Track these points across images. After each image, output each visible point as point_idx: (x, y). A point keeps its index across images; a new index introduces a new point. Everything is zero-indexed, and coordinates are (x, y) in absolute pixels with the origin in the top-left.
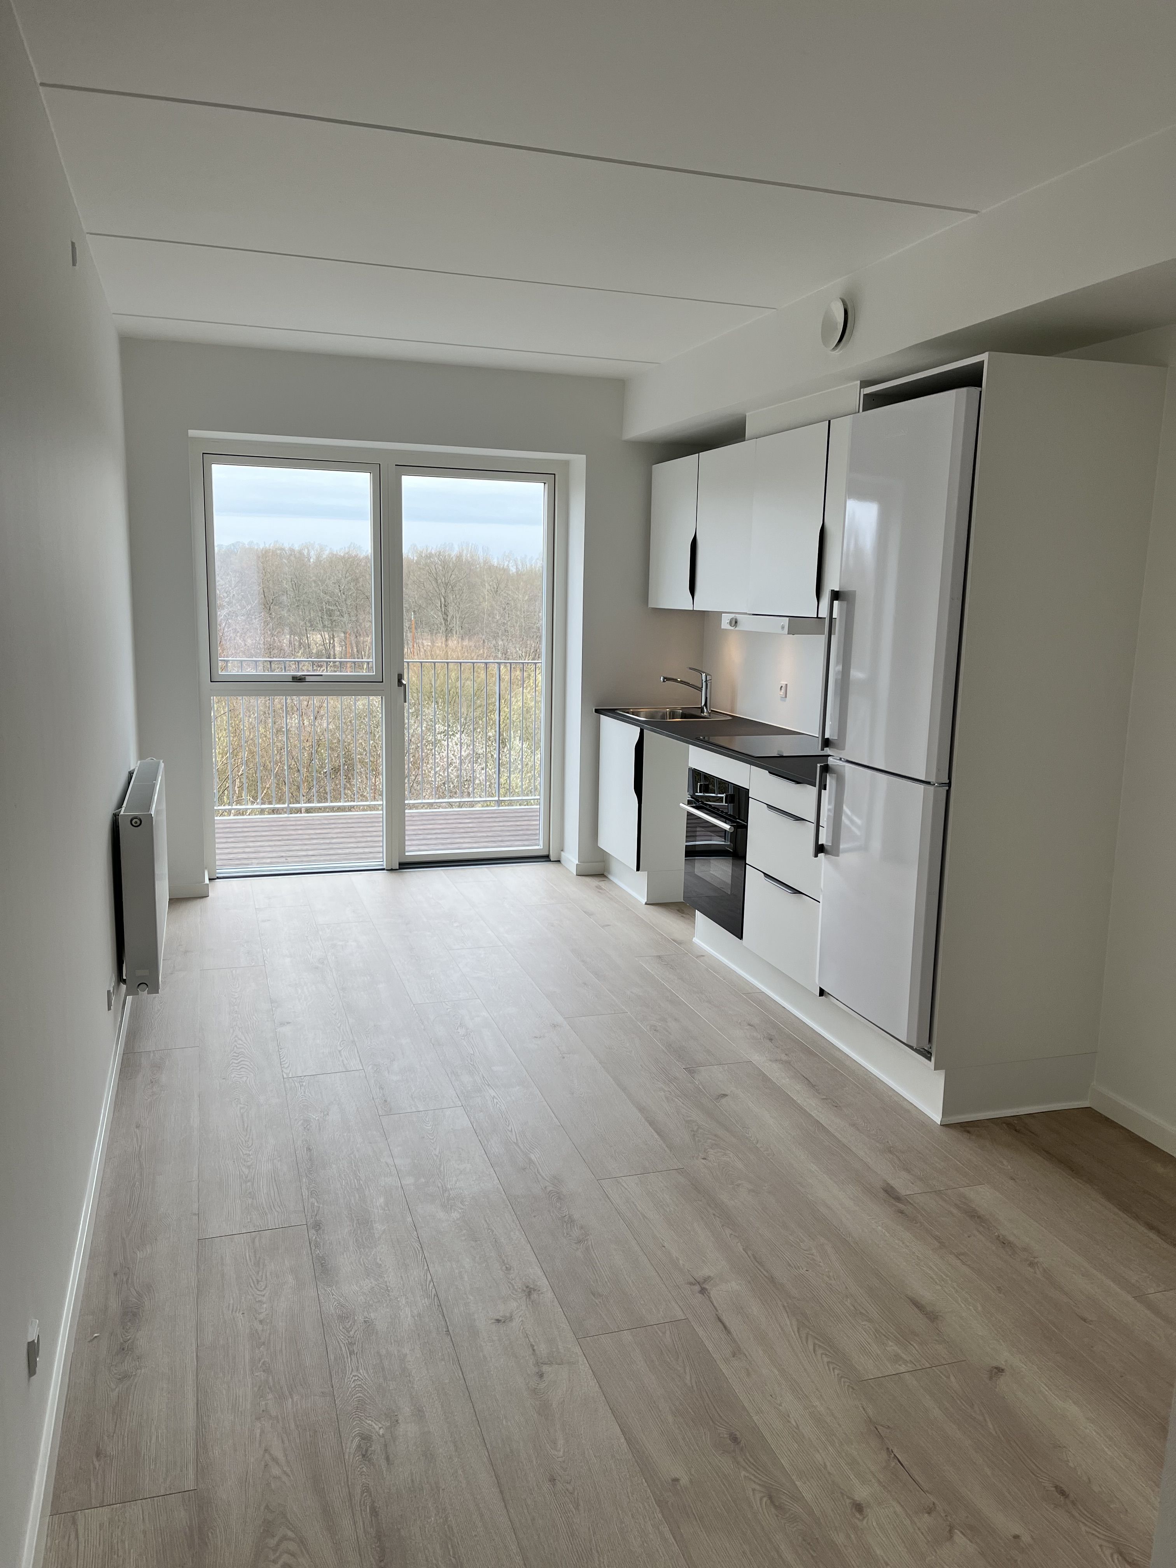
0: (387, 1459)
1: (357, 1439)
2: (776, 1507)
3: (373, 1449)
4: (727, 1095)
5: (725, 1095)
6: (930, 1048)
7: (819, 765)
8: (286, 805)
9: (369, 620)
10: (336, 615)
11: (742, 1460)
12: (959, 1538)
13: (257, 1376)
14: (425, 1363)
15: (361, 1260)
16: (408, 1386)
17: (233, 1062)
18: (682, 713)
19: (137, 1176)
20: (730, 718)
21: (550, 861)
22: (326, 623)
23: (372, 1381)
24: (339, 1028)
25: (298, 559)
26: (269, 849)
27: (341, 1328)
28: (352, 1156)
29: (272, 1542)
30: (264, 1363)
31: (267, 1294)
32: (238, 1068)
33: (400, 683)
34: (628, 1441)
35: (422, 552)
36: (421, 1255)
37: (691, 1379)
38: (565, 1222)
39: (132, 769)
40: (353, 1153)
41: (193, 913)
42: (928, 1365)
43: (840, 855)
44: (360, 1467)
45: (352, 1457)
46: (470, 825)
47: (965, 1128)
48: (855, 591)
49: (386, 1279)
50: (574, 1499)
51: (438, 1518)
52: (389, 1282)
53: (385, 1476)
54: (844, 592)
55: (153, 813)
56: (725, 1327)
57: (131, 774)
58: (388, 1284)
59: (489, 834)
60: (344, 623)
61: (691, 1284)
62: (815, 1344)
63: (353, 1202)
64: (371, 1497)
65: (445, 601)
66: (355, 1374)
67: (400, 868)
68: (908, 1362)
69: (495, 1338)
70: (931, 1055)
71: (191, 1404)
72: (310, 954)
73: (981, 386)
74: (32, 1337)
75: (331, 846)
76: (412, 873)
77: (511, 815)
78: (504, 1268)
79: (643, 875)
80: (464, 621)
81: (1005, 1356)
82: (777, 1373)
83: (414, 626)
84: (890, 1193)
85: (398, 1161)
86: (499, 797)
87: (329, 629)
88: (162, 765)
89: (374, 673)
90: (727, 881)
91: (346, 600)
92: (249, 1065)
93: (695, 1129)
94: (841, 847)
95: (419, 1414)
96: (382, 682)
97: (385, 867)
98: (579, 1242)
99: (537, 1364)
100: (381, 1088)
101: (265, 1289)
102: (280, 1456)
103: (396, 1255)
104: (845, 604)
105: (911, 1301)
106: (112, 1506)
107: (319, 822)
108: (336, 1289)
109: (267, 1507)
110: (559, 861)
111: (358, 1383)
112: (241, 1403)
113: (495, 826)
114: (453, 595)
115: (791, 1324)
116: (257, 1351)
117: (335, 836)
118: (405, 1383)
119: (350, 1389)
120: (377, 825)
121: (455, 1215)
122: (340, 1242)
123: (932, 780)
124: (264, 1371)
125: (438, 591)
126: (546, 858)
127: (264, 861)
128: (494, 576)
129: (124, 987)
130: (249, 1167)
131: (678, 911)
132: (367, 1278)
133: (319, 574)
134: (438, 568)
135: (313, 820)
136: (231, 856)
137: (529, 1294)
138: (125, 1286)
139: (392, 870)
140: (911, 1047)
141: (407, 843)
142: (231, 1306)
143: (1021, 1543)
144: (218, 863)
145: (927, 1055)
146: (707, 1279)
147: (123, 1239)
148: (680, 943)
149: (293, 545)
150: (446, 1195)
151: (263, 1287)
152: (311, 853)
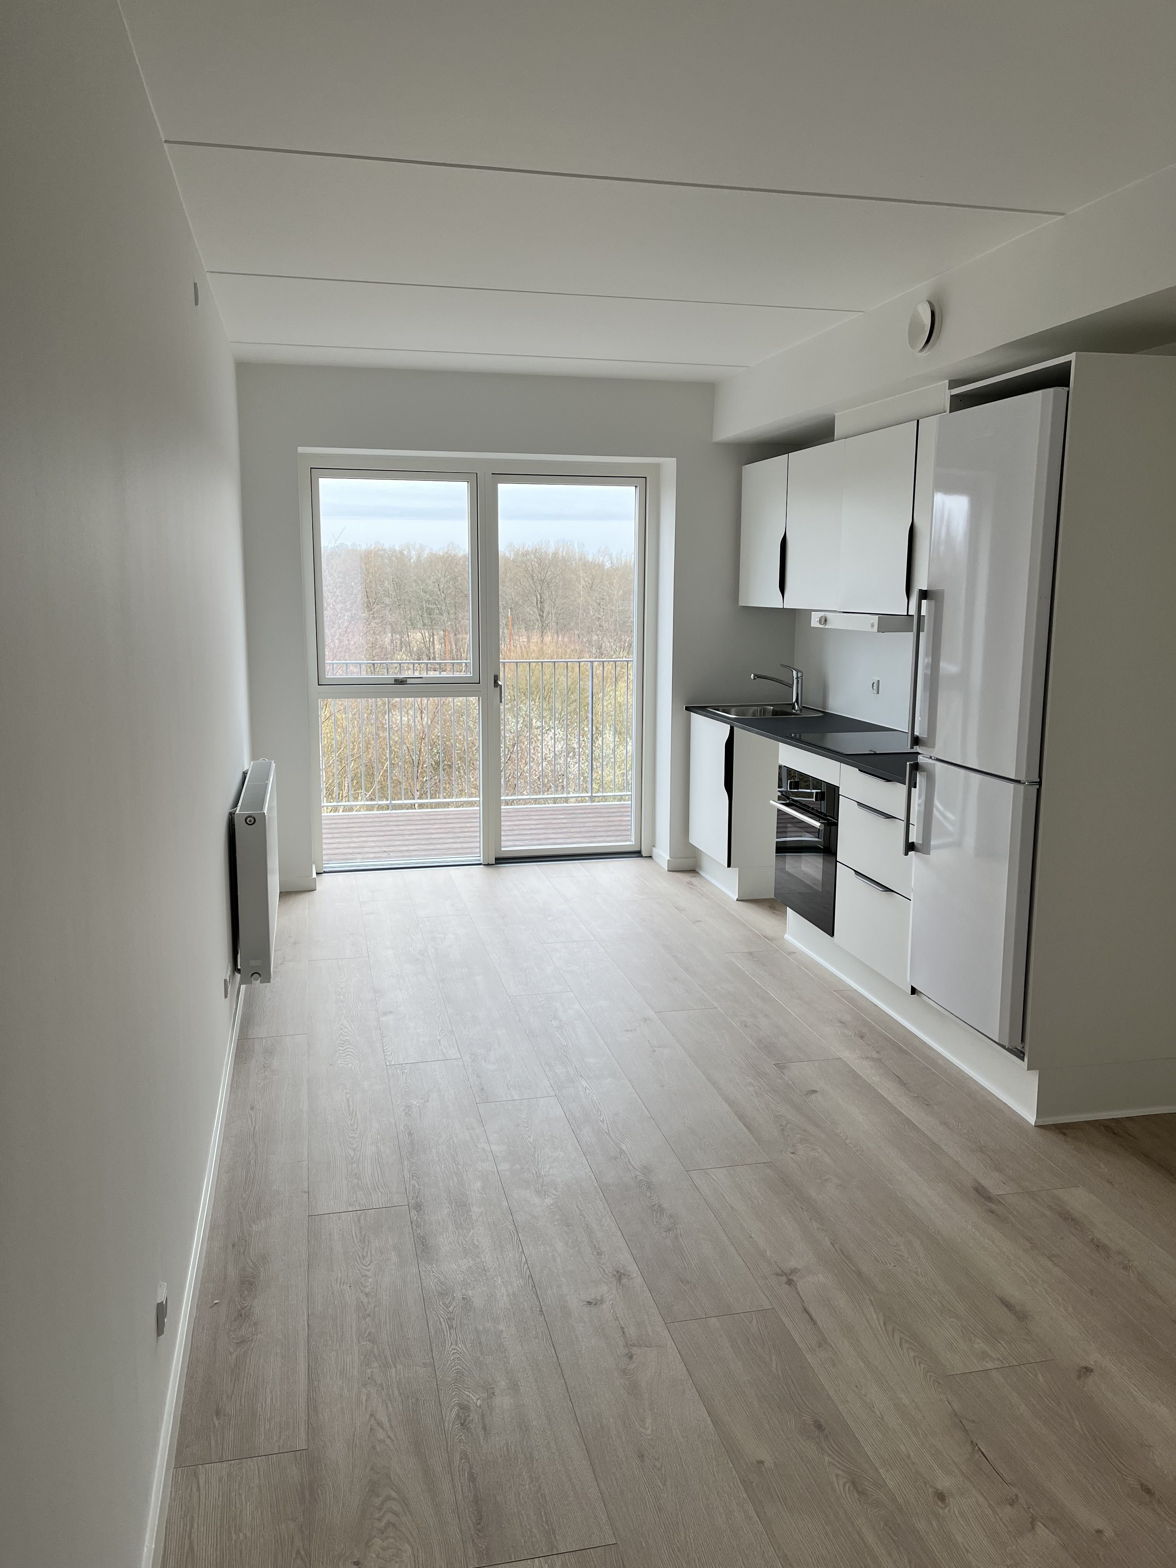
0: (484, 1428)
1: (456, 1408)
2: (858, 1491)
3: (471, 1418)
4: (816, 1092)
5: (815, 1092)
6: (1023, 1048)
7: (908, 763)
8: (389, 802)
9: (467, 618)
10: (435, 614)
11: (826, 1446)
12: (1040, 1528)
13: (363, 1345)
14: (520, 1340)
15: (460, 1241)
16: (504, 1361)
17: (339, 1050)
18: (773, 709)
19: (251, 1155)
20: (821, 715)
21: (642, 856)
22: (426, 621)
23: (470, 1356)
24: (439, 1018)
25: (399, 559)
26: (373, 844)
27: (441, 1303)
28: (451, 1141)
29: (377, 1501)
30: (370, 1334)
31: (373, 1269)
32: (345, 1055)
33: (496, 684)
34: (715, 1422)
35: (519, 550)
36: (516, 1238)
37: (777, 1367)
38: (655, 1211)
39: (245, 769)
40: (451, 1138)
41: (301, 906)
42: (1015, 1363)
43: (931, 853)
44: (459, 1434)
45: (451, 1425)
46: (564, 821)
47: (1061, 1129)
48: (943, 591)
49: (483, 1260)
50: (662, 1475)
51: (531, 1486)
52: (486, 1263)
53: (482, 1444)
54: (931, 591)
55: (265, 812)
56: (812, 1319)
57: (245, 775)
58: (485, 1264)
59: (583, 830)
60: (444, 621)
61: (778, 1275)
62: (901, 1339)
63: (452, 1185)
64: (469, 1463)
65: (541, 598)
66: (454, 1347)
67: (496, 863)
68: (995, 1359)
69: (586, 1320)
70: (1024, 1055)
71: (302, 1367)
72: (411, 947)
73: (1068, 386)
74: (161, 1299)
75: (430, 841)
76: (508, 868)
77: (604, 811)
78: (595, 1253)
79: (734, 872)
80: (560, 617)
81: (1094, 1357)
82: (863, 1365)
83: (510, 623)
84: (981, 1192)
85: (495, 1148)
86: (592, 793)
87: (429, 627)
88: (273, 765)
89: (472, 675)
90: (819, 879)
91: (445, 599)
92: (354, 1051)
93: (784, 1123)
94: (932, 843)
95: (514, 1387)
96: (479, 683)
97: (482, 862)
98: (669, 1230)
99: (627, 1345)
100: (478, 1076)
101: (369, 1264)
102: (384, 1420)
103: (492, 1237)
104: (933, 603)
105: (1000, 1300)
106: (230, 1462)
107: (420, 818)
108: (436, 1267)
109: (372, 1469)
110: (651, 857)
111: (457, 1356)
112: (348, 1370)
113: (588, 822)
114: (549, 592)
115: (878, 1319)
116: (363, 1322)
117: (434, 831)
118: (501, 1358)
119: (449, 1362)
120: (474, 820)
121: (548, 1201)
122: (439, 1223)
123: (1022, 778)
124: (369, 1341)
125: (534, 588)
126: (638, 854)
127: (368, 855)
128: (589, 572)
129: (238, 976)
130: (354, 1149)
131: (770, 907)
132: (465, 1258)
133: (419, 574)
134: (534, 565)
135: (414, 816)
136: (337, 851)
137: (619, 1279)
138: (242, 1256)
139: (488, 865)
140: (1003, 1047)
141: (503, 838)
142: (339, 1279)
143: (1104, 1538)
144: (325, 858)
145: (1020, 1055)
146: (794, 1271)
147: (240, 1213)
148: (771, 940)
149: (394, 546)
150: (540, 1180)
151: (369, 1263)
152: (411, 848)
